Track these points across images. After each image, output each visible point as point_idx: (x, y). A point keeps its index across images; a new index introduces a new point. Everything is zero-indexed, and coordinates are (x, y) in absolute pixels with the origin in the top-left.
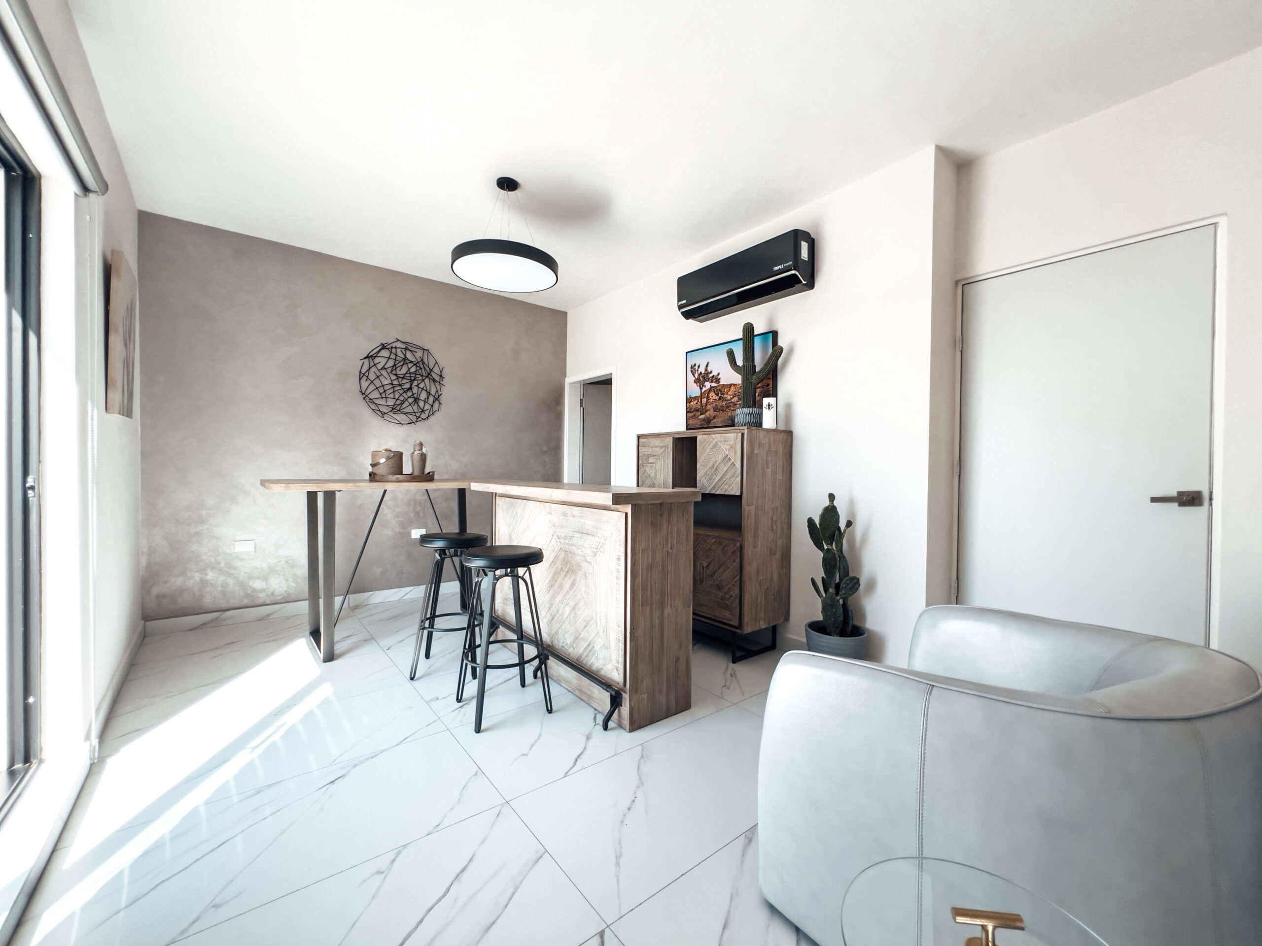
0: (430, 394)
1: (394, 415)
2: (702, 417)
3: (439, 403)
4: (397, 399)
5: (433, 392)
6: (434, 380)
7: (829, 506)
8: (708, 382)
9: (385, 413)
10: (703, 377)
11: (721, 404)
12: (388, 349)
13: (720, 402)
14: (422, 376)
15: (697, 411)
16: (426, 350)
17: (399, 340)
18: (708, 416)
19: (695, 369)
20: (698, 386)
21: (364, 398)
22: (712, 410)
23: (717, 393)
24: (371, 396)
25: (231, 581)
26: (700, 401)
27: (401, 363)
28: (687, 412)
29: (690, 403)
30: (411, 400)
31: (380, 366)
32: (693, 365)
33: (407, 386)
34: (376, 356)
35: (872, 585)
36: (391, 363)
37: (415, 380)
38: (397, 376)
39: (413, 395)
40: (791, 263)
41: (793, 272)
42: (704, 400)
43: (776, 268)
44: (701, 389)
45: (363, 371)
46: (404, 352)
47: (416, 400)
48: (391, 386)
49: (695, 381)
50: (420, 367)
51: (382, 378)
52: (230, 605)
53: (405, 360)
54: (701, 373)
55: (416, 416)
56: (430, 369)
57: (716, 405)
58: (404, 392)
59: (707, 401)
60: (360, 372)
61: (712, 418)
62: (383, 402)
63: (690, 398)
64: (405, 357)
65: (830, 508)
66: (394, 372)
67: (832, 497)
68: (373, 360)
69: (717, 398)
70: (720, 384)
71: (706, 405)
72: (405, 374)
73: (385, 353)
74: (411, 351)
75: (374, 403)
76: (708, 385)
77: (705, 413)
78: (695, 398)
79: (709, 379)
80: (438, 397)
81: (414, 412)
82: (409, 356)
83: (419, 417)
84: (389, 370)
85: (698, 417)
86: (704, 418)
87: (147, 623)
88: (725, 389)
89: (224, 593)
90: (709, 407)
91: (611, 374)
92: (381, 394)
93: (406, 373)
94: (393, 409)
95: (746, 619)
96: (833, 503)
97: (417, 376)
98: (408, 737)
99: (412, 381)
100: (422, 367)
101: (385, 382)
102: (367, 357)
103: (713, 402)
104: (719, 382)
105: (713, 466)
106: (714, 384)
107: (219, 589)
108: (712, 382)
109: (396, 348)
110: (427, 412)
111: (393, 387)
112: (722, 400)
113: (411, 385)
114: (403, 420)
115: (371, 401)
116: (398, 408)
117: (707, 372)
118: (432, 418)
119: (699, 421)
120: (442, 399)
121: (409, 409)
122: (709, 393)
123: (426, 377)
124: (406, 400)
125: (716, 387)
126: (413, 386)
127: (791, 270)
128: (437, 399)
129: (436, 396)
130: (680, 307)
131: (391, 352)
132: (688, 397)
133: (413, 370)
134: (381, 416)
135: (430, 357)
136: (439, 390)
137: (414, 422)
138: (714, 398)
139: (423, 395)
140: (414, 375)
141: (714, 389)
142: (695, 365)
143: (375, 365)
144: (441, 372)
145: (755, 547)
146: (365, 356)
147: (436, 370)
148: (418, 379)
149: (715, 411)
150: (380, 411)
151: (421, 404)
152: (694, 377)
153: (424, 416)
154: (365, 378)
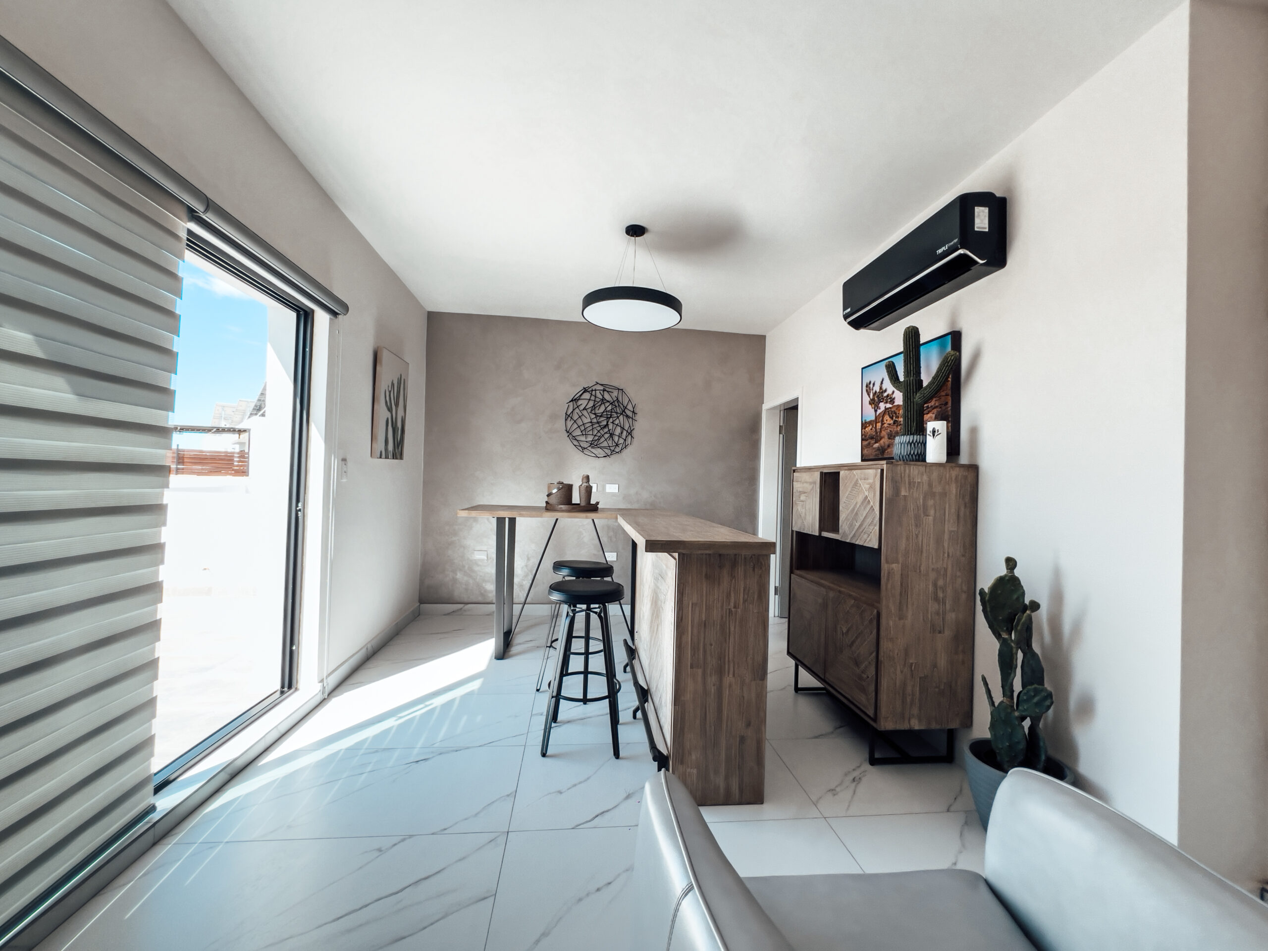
0: (623, 429)
1: (593, 450)
2: (876, 445)
3: (632, 436)
4: (595, 436)
5: (626, 427)
6: (627, 416)
7: (1006, 576)
8: (883, 403)
9: (585, 448)
10: (878, 397)
11: (895, 429)
12: (589, 392)
13: (895, 427)
14: (617, 413)
15: (872, 438)
16: (621, 390)
17: (598, 383)
18: (883, 444)
19: (870, 388)
20: (873, 408)
21: (568, 436)
22: (886, 437)
23: (891, 416)
24: (574, 434)
25: (471, 581)
26: (874, 426)
27: (600, 403)
28: (862, 440)
29: (865, 429)
30: (607, 436)
31: (582, 408)
32: (868, 382)
33: (605, 423)
34: (579, 399)
35: (1087, 707)
36: (591, 404)
37: (611, 417)
38: (596, 415)
39: (609, 430)
40: (956, 241)
41: (961, 251)
42: (879, 425)
43: (940, 251)
44: (876, 411)
45: (568, 413)
46: (602, 393)
47: (612, 435)
48: (591, 424)
49: (870, 402)
50: (615, 405)
51: (583, 418)
52: (470, 601)
53: (603, 401)
54: (876, 392)
55: (611, 450)
56: (624, 406)
57: (891, 431)
58: (601, 429)
59: (881, 426)
60: (566, 413)
61: (886, 447)
62: (583, 438)
63: (866, 423)
64: (603, 397)
65: (1007, 578)
66: (593, 412)
67: (1011, 563)
68: (576, 403)
69: (892, 422)
70: (894, 404)
71: (881, 432)
72: (602, 413)
73: (587, 396)
74: (608, 391)
75: (576, 439)
76: (882, 406)
77: (880, 441)
78: (870, 423)
79: (883, 399)
80: (631, 432)
81: (609, 446)
82: (607, 396)
83: (613, 451)
84: (589, 410)
85: (872, 446)
86: (879, 447)
87: (422, 605)
88: (899, 411)
89: (466, 590)
90: (884, 433)
91: (797, 399)
92: (582, 432)
93: (604, 412)
94: (591, 444)
95: (884, 711)
96: (1013, 573)
97: (613, 414)
98: (493, 742)
99: (608, 418)
100: (617, 404)
101: (586, 421)
102: (572, 401)
103: (887, 427)
104: (894, 403)
105: (853, 509)
106: (889, 406)
107: (464, 586)
108: (886, 403)
109: (595, 390)
110: (621, 446)
111: (592, 425)
112: (896, 424)
113: (607, 422)
114: (600, 454)
115: (573, 438)
116: (595, 444)
117: (881, 391)
118: (625, 452)
119: (874, 450)
120: (634, 433)
121: (605, 444)
122: (883, 417)
123: (622, 414)
124: (603, 435)
125: (890, 408)
126: (609, 423)
127: (957, 249)
128: (630, 433)
129: (629, 431)
130: (846, 317)
131: (591, 394)
132: (864, 422)
133: (609, 408)
134: (581, 450)
135: (625, 396)
136: (631, 425)
137: (609, 456)
138: (888, 422)
139: (618, 431)
140: (610, 413)
141: (888, 412)
142: (870, 383)
143: (578, 407)
144: (634, 408)
145: (900, 619)
146: (570, 400)
147: (630, 407)
148: (613, 416)
149: (889, 438)
150: (580, 446)
151: (616, 438)
152: (869, 397)
153: (618, 449)
154: (570, 418)
